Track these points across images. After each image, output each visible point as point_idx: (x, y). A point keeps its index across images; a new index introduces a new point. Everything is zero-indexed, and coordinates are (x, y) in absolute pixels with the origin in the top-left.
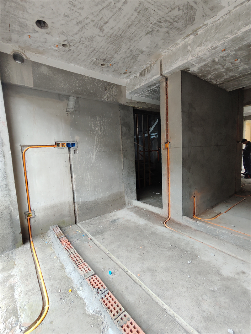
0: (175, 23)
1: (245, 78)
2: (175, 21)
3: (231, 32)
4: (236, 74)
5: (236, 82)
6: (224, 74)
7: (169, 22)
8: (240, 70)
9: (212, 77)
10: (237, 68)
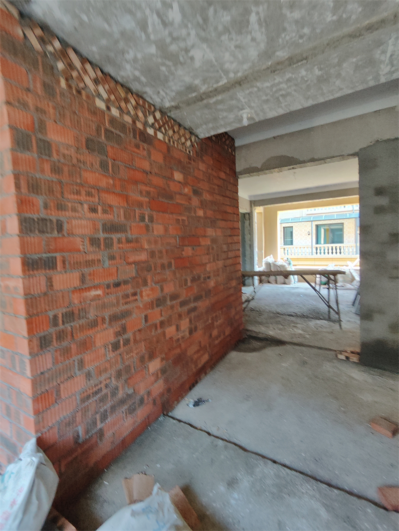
1: (221, 102)
4: (197, 82)
5: (206, 111)
6: (163, 69)
8: (197, 64)
9: (137, 73)
10: (187, 51)
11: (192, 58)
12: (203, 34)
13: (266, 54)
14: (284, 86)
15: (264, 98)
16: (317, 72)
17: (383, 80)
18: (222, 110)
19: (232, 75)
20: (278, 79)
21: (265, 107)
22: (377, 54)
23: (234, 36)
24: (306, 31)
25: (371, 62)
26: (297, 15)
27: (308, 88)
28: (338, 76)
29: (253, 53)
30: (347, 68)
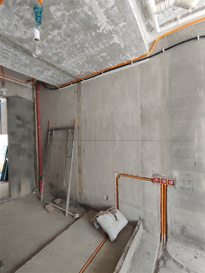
20: (12, 50)
22: (46, 72)
23: (21, 22)
25: (42, 73)
27: (18, 63)
28: (31, 68)
30: (36, 69)
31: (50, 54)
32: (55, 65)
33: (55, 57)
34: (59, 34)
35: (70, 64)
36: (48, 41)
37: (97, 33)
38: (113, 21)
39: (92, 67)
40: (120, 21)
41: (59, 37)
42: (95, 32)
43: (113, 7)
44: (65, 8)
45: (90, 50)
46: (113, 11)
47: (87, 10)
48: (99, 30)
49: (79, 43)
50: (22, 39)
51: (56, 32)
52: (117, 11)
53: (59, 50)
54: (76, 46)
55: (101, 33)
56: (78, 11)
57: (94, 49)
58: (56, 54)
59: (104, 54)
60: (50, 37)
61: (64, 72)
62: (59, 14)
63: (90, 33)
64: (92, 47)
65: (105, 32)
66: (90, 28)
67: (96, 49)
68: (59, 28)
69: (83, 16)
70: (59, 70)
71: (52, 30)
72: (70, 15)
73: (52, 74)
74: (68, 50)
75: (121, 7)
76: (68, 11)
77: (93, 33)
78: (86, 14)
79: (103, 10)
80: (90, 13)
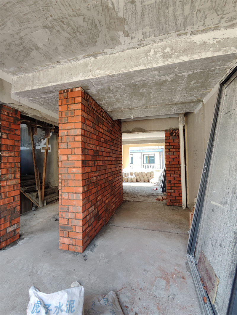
0: (78, 34)
2: (79, 32)
3: (125, 68)
4: (122, 107)
6: (114, 103)
7: (72, 28)
8: (125, 104)
9: (105, 103)
10: (124, 101)
11: (124, 102)
12: (130, 99)
13: (144, 105)
14: (147, 111)
15: (140, 113)
16: (156, 109)
17: (172, 113)
18: (125, 114)
19: (133, 107)
20: (145, 109)
21: (139, 114)
22: (171, 109)
23: (138, 101)
24: (155, 102)
25: (170, 110)
26: (154, 100)
27: (153, 112)
28: (161, 111)
29: (141, 104)
30: (164, 110)
31: (161, 102)
32: (171, 103)
33: (166, 101)
34: (153, 94)
35: (178, 99)
36: (153, 99)
37: (169, 82)
38: (169, 74)
39: (199, 91)
40: (173, 70)
41: (155, 95)
42: (168, 82)
43: (159, 73)
44: (144, 88)
45: (179, 87)
46: (162, 73)
47: (151, 82)
48: (168, 80)
49: (168, 90)
50: (144, 104)
51: (151, 95)
52: (164, 71)
53: (163, 98)
54: (168, 91)
55: (172, 80)
56: (149, 85)
57: (181, 86)
58: (164, 100)
59: (193, 82)
60: (152, 97)
61: (182, 103)
62: (144, 90)
63: (167, 84)
64: (178, 86)
65: (173, 78)
66: (163, 83)
67: (182, 85)
68: (151, 93)
69: (153, 84)
70: (177, 104)
71: (150, 95)
72: (148, 88)
73: (177, 108)
74: (167, 95)
75: (163, 69)
76: (146, 87)
77: (168, 83)
78: (153, 83)
79: (157, 77)
80: (154, 81)
